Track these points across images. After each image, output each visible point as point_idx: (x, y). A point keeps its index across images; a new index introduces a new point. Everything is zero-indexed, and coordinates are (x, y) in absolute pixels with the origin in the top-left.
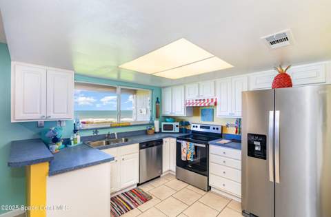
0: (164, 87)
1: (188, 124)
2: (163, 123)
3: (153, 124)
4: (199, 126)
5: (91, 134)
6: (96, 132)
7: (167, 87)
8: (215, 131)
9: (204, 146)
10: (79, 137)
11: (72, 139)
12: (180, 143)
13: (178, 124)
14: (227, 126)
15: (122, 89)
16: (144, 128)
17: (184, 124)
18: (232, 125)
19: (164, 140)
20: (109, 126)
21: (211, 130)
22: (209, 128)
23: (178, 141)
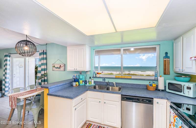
5: (101, 80)
6: (104, 80)
10: (93, 81)
11: (88, 81)
13: (191, 85)
15: (124, 50)
20: (114, 77)
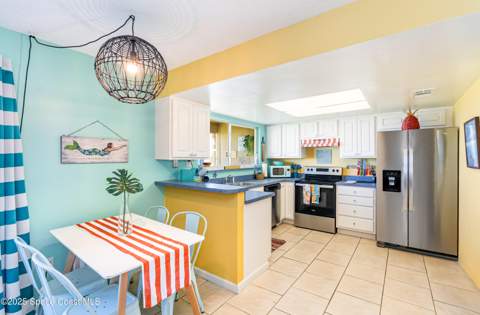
0: (270, 125)
1: (299, 167)
2: (272, 167)
3: (260, 168)
4: (315, 169)
7: (273, 125)
8: (336, 174)
9: (331, 187)
12: (301, 187)
13: (289, 167)
14: (348, 167)
16: (251, 173)
17: (295, 167)
18: (354, 167)
19: (282, 184)
20: (223, 168)
21: (330, 173)
22: (327, 170)
23: (298, 184)
